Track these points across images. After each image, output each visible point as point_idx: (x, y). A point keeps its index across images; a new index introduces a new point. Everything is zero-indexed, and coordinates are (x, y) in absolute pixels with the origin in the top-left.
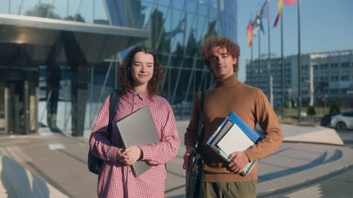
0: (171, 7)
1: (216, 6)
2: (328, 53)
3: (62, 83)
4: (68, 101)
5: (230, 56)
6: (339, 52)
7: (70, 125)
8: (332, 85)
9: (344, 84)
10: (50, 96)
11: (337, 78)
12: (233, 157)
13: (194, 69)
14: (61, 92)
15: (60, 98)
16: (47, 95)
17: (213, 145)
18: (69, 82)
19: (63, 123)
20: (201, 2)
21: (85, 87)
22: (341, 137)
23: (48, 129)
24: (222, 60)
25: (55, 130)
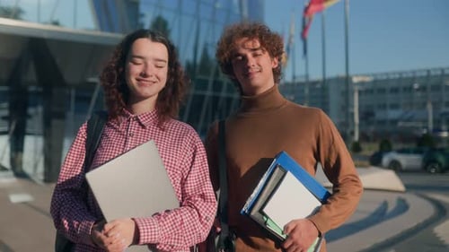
0: (179, 11)
1: (237, 11)
2: (374, 75)
3: (31, 111)
4: (39, 135)
5: (267, 53)
6: (387, 74)
7: (41, 168)
8: (379, 115)
9: (393, 114)
10: (13, 127)
11: (384, 107)
12: (291, 230)
13: (209, 93)
14: (29, 122)
15: (28, 130)
16: (10, 126)
17: (254, 212)
18: (40, 109)
19: (32, 164)
20: (218, 5)
21: (61, 116)
22: (402, 180)
23: (11, 173)
24: (252, 61)
25: (21, 174)
